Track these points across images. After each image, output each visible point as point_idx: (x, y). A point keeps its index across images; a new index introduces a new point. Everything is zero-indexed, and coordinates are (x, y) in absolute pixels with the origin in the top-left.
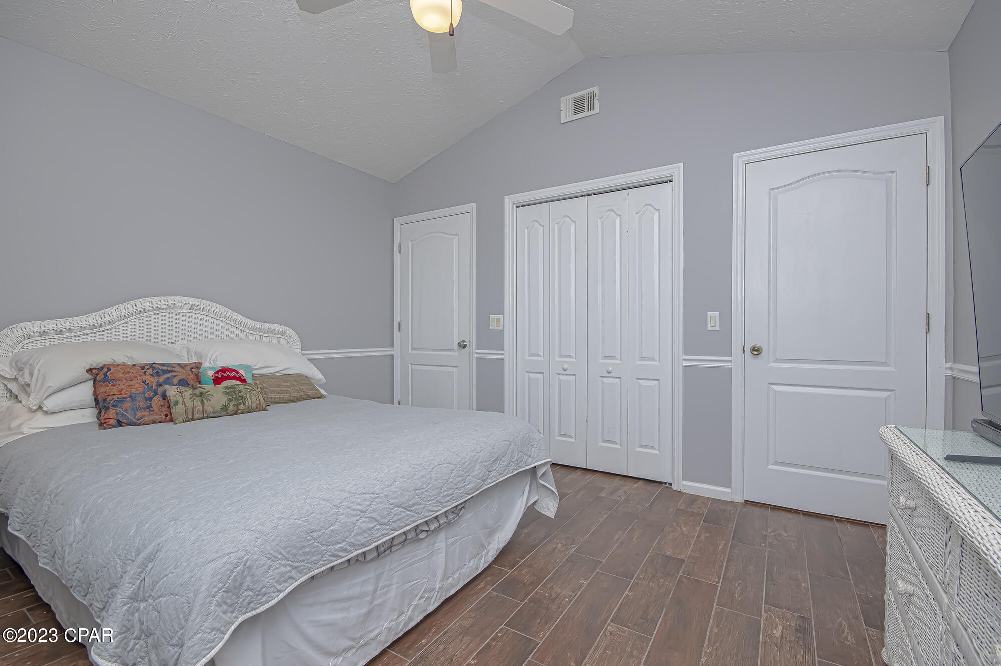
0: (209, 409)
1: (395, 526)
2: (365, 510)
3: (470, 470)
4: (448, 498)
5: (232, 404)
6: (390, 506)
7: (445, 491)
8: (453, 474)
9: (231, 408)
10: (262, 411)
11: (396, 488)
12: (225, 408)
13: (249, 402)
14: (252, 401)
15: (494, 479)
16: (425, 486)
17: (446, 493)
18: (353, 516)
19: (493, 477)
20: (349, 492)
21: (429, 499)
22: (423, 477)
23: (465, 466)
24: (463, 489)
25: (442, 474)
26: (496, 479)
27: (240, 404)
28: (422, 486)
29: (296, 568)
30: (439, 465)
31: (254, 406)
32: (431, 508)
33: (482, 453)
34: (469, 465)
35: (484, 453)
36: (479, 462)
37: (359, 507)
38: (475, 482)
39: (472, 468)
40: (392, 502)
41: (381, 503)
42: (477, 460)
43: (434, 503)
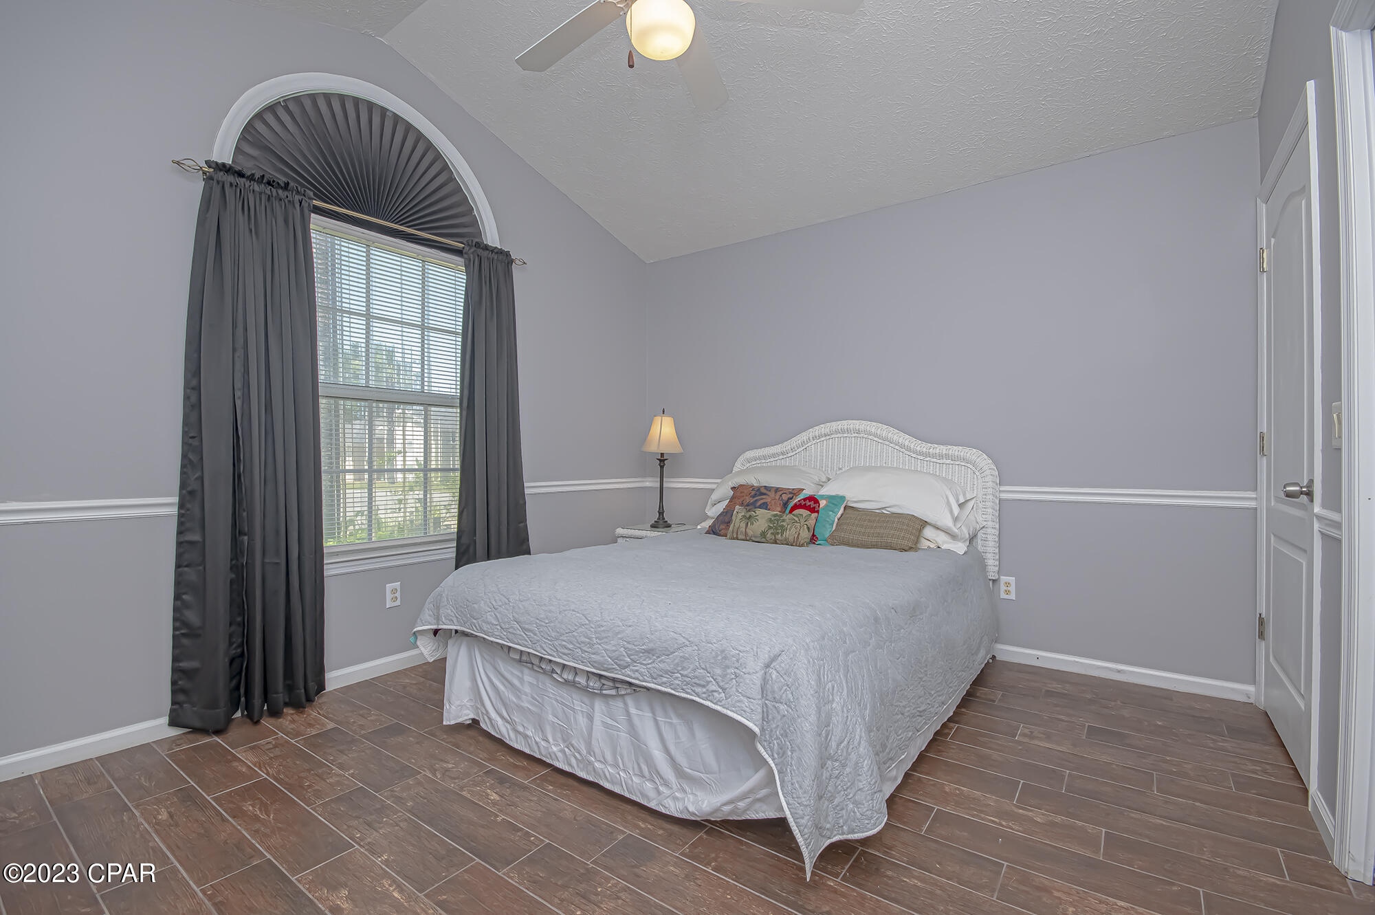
0: (750, 532)
1: (510, 636)
2: (496, 607)
3: (603, 638)
4: (566, 651)
5: (770, 532)
6: (511, 617)
7: (564, 641)
8: (580, 630)
9: (769, 536)
10: (799, 546)
11: (523, 605)
12: (763, 534)
13: (787, 534)
14: (790, 534)
15: (637, 675)
16: (547, 621)
17: (564, 643)
18: (488, 606)
19: (637, 671)
20: (498, 589)
21: (546, 636)
22: (550, 611)
23: (599, 629)
24: (586, 654)
25: (569, 621)
26: (641, 678)
27: (778, 533)
28: (544, 619)
29: (457, 617)
30: (573, 611)
31: (791, 539)
32: (544, 645)
33: (631, 628)
34: (604, 631)
35: (633, 630)
36: (619, 636)
37: (494, 603)
38: (603, 657)
39: (606, 637)
40: (515, 614)
41: (507, 610)
42: (618, 633)
43: (549, 644)
